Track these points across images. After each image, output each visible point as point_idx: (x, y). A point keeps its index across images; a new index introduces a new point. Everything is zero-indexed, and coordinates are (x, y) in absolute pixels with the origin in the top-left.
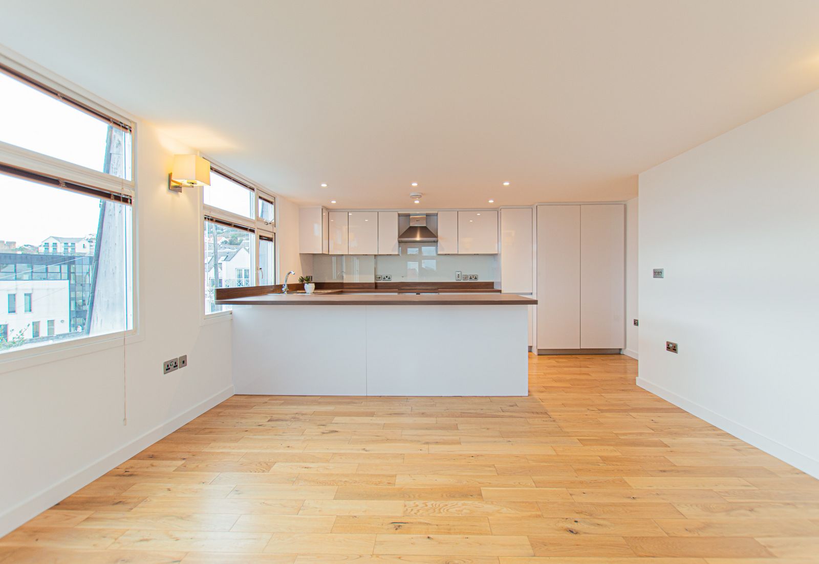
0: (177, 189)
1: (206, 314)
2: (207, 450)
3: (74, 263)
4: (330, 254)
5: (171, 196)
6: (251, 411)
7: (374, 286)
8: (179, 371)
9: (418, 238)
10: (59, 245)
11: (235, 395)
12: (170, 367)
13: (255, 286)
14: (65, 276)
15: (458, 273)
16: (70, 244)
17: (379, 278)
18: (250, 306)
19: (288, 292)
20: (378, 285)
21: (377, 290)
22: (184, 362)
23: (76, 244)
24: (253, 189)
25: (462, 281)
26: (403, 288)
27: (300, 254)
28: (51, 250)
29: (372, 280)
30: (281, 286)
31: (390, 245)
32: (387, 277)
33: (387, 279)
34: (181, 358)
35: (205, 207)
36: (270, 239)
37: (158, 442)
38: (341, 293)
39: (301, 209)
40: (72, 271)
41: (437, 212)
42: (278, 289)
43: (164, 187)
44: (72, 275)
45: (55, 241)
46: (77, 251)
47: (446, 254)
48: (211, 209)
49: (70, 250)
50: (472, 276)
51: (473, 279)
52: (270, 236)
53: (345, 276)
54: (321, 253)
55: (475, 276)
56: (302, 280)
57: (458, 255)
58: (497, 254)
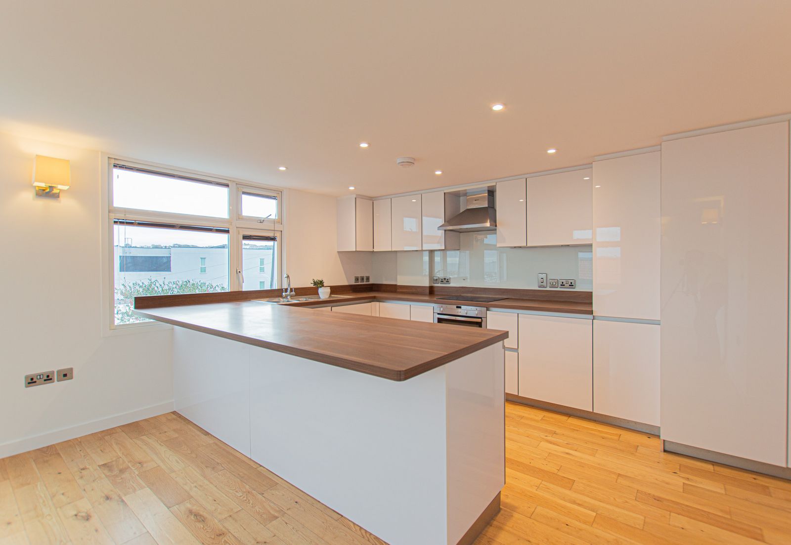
0: (50, 194)
1: (117, 324)
7: (429, 292)
15: (541, 276)
17: (437, 279)
20: (435, 289)
21: (433, 297)
22: (66, 375)
24: (227, 186)
25: (548, 289)
26: (463, 295)
27: (338, 252)
29: (425, 281)
30: (282, 291)
32: (445, 279)
33: (445, 282)
35: (114, 210)
39: (336, 202)
41: (494, 184)
42: (278, 294)
47: (515, 247)
50: (564, 281)
51: (567, 285)
52: (271, 234)
53: (398, 277)
54: (355, 250)
55: (570, 281)
56: (315, 283)
57: (526, 247)
58: (591, 245)
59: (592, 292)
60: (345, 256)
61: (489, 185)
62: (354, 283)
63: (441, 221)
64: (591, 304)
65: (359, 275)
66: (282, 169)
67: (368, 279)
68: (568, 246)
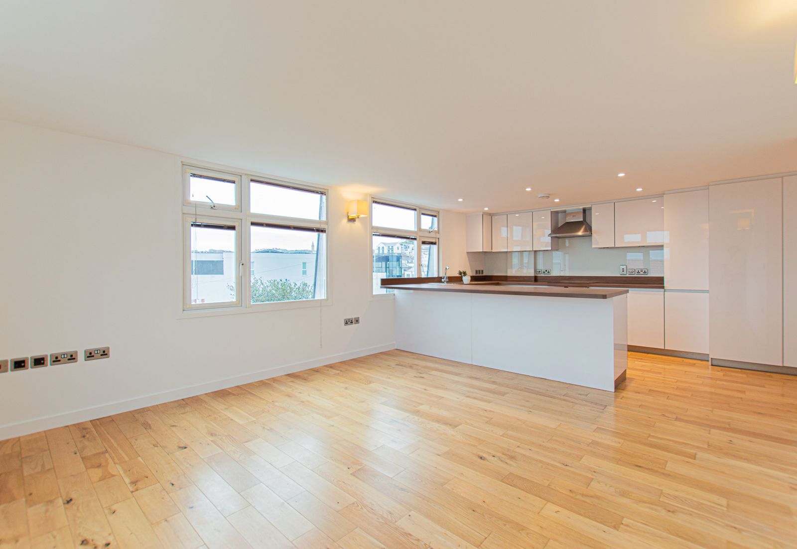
0: (352, 220)
1: (374, 294)
2: (354, 370)
3: (388, 261)
4: (493, 251)
5: (351, 224)
6: (394, 358)
7: (533, 279)
8: (354, 326)
9: (580, 233)
10: (385, 248)
11: (397, 349)
12: (348, 322)
13: (416, 277)
14: (384, 269)
15: (622, 267)
16: (390, 247)
17: (540, 271)
18: (412, 291)
19: (447, 282)
20: (538, 278)
21: (536, 283)
22: (357, 321)
23: (394, 247)
24: (415, 210)
25: (628, 275)
26: (561, 281)
27: (467, 253)
28: (381, 252)
29: (531, 273)
30: (441, 278)
31: (544, 240)
32: (546, 271)
33: (546, 273)
34: (355, 318)
35: (373, 228)
36: (435, 243)
37: (338, 363)
38: (498, 284)
39: (466, 217)
40: (387, 266)
41: (590, 206)
42: (438, 280)
43: (345, 220)
44: (388, 269)
45: (383, 246)
46: (394, 252)
47: (604, 248)
48: (378, 228)
49: (390, 251)
50: (639, 270)
51: (642, 273)
52: (433, 241)
53: (508, 270)
54: (482, 251)
55: (644, 270)
56: (460, 273)
57: (614, 248)
58: (662, 246)
59: (663, 277)
60: (473, 255)
61: (584, 207)
62: (475, 275)
63: (550, 232)
64: (663, 284)
65: (478, 269)
66: (460, 200)
67: (482, 271)
68: (644, 246)
